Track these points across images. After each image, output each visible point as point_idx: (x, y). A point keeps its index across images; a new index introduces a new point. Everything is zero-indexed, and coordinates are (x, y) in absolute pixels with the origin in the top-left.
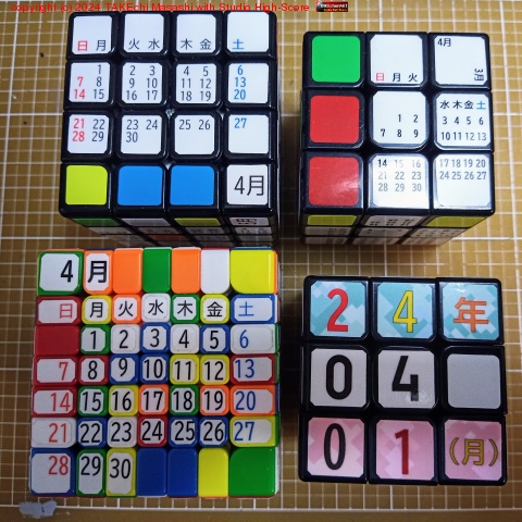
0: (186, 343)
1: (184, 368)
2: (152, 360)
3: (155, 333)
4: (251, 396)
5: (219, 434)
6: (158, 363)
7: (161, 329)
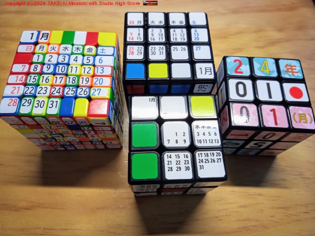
0: (77, 61)
1: (74, 69)
2: (61, 66)
3: (64, 57)
4: (101, 80)
5: (85, 93)
6: (64, 67)
7: (66, 56)
